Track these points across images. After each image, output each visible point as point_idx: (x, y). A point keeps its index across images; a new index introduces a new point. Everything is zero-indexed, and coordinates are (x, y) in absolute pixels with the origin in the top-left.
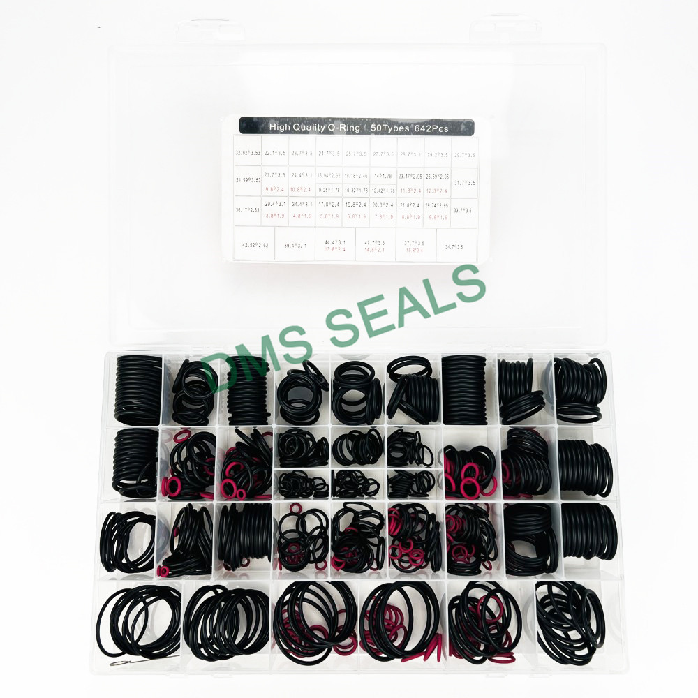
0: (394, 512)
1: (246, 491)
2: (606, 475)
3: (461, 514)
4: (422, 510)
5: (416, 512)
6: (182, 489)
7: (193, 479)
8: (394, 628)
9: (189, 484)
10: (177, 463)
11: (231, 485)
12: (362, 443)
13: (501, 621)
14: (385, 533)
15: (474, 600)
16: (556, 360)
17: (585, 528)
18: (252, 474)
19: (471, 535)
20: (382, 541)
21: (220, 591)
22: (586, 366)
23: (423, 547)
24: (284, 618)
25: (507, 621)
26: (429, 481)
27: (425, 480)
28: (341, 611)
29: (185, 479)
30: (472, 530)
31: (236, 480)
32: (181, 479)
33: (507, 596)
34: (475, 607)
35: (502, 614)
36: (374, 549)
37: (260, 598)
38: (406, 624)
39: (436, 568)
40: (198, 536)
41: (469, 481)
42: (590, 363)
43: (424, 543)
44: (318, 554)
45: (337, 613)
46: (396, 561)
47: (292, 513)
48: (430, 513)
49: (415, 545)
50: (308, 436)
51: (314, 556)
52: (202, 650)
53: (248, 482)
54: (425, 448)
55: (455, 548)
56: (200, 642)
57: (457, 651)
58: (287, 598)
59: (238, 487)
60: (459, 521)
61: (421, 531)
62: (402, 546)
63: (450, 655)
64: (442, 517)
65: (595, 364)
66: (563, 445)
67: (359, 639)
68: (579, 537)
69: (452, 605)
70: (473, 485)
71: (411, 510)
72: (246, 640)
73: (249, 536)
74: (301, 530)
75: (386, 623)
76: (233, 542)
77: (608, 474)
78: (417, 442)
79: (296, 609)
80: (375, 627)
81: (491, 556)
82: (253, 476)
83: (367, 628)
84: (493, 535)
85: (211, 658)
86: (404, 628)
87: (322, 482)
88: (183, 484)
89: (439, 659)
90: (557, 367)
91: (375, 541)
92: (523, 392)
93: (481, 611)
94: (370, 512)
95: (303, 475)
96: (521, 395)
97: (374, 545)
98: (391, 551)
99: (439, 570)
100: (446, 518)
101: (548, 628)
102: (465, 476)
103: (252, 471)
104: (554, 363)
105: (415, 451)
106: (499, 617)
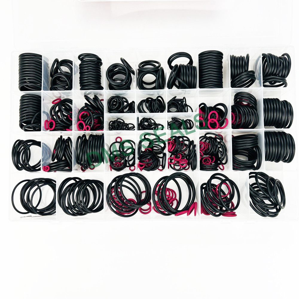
0: (171, 140)
1: (90, 127)
2: (289, 115)
3: (208, 141)
4: (187, 139)
5: (184, 140)
6: (56, 126)
7: (62, 121)
8: (171, 200)
9: (59, 124)
10: (54, 115)
11: (83, 124)
12: (154, 104)
13: (228, 196)
14: (166, 151)
15: (213, 185)
16: (263, 55)
17: (277, 144)
18: (93, 117)
19: (213, 152)
20: (165, 155)
21: (78, 180)
22: (280, 58)
23: (187, 158)
24: (113, 195)
25: (232, 196)
26: (190, 124)
27: (188, 124)
28: (143, 192)
29: (57, 121)
30: (214, 149)
31: (85, 121)
32: (55, 121)
33: (232, 183)
34: (215, 189)
35: (230, 193)
36: (161, 160)
37: (99, 184)
38: (178, 198)
39: (194, 168)
40: (65, 150)
41: (212, 121)
42: (282, 56)
43: (187, 156)
44: (131, 163)
45: (141, 193)
46: (172, 166)
47: (117, 142)
48: (191, 141)
49: (182, 157)
50: (124, 100)
51: (129, 164)
52: (69, 210)
53: (91, 121)
54: (188, 107)
55: (204, 159)
56: (67, 205)
57: (205, 211)
58: (113, 184)
59: (86, 125)
60: (206, 145)
61: (186, 150)
62: (176, 158)
63: (201, 213)
64: (197, 142)
65: (285, 56)
66: (266, 101)
67: (152, 205)
68: (274, 150)
69: (202, 188)
70: (215, 123)
71: (181, 139)
72: (94, 205)
73: (92, 151)
74: (121, 150)
75: (167, 197)
76: (83, 153)
77: (291, 115)
78: (184, 103)
79: (119, 190)
80: (161, 199)
81: (224, 162)
82: (94, 119)
83: (156, 199)
84: (225, 150)
85: (74, 214)
86: (177, 200)
87: (133, 126)
88: (56, 124)
89: (195, 215)
90: (263, 58)
91: (161, 155)
92: (244, 71)
93: (218, 191)
94: (159, 139)
95: (122, 121)
96: (242, 73)
97: (161, 158)
98: (169, 161)
99: (195, 169)
100: (200, 143)
101: (255, 198)
102: (211, 118)
103: (93, 116)
104: (262, 56)
105: (183, 108)
106: (228, 194)
